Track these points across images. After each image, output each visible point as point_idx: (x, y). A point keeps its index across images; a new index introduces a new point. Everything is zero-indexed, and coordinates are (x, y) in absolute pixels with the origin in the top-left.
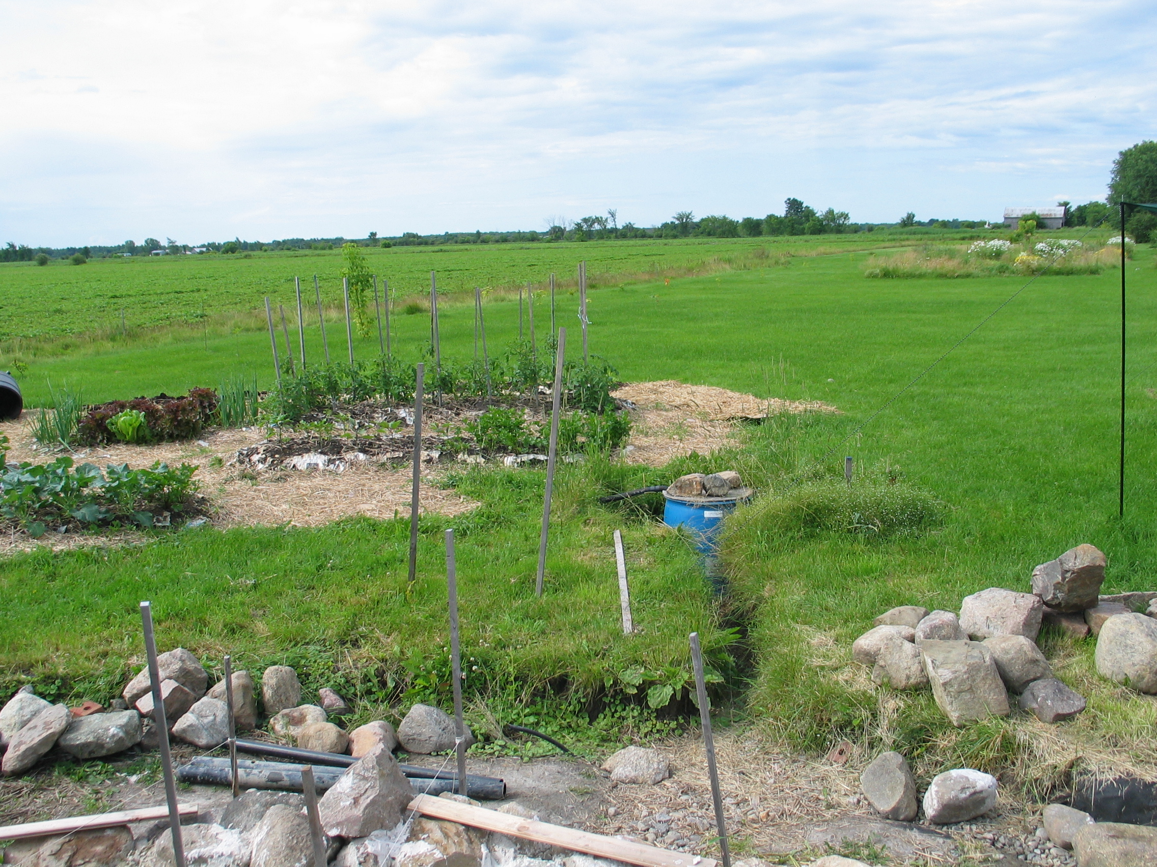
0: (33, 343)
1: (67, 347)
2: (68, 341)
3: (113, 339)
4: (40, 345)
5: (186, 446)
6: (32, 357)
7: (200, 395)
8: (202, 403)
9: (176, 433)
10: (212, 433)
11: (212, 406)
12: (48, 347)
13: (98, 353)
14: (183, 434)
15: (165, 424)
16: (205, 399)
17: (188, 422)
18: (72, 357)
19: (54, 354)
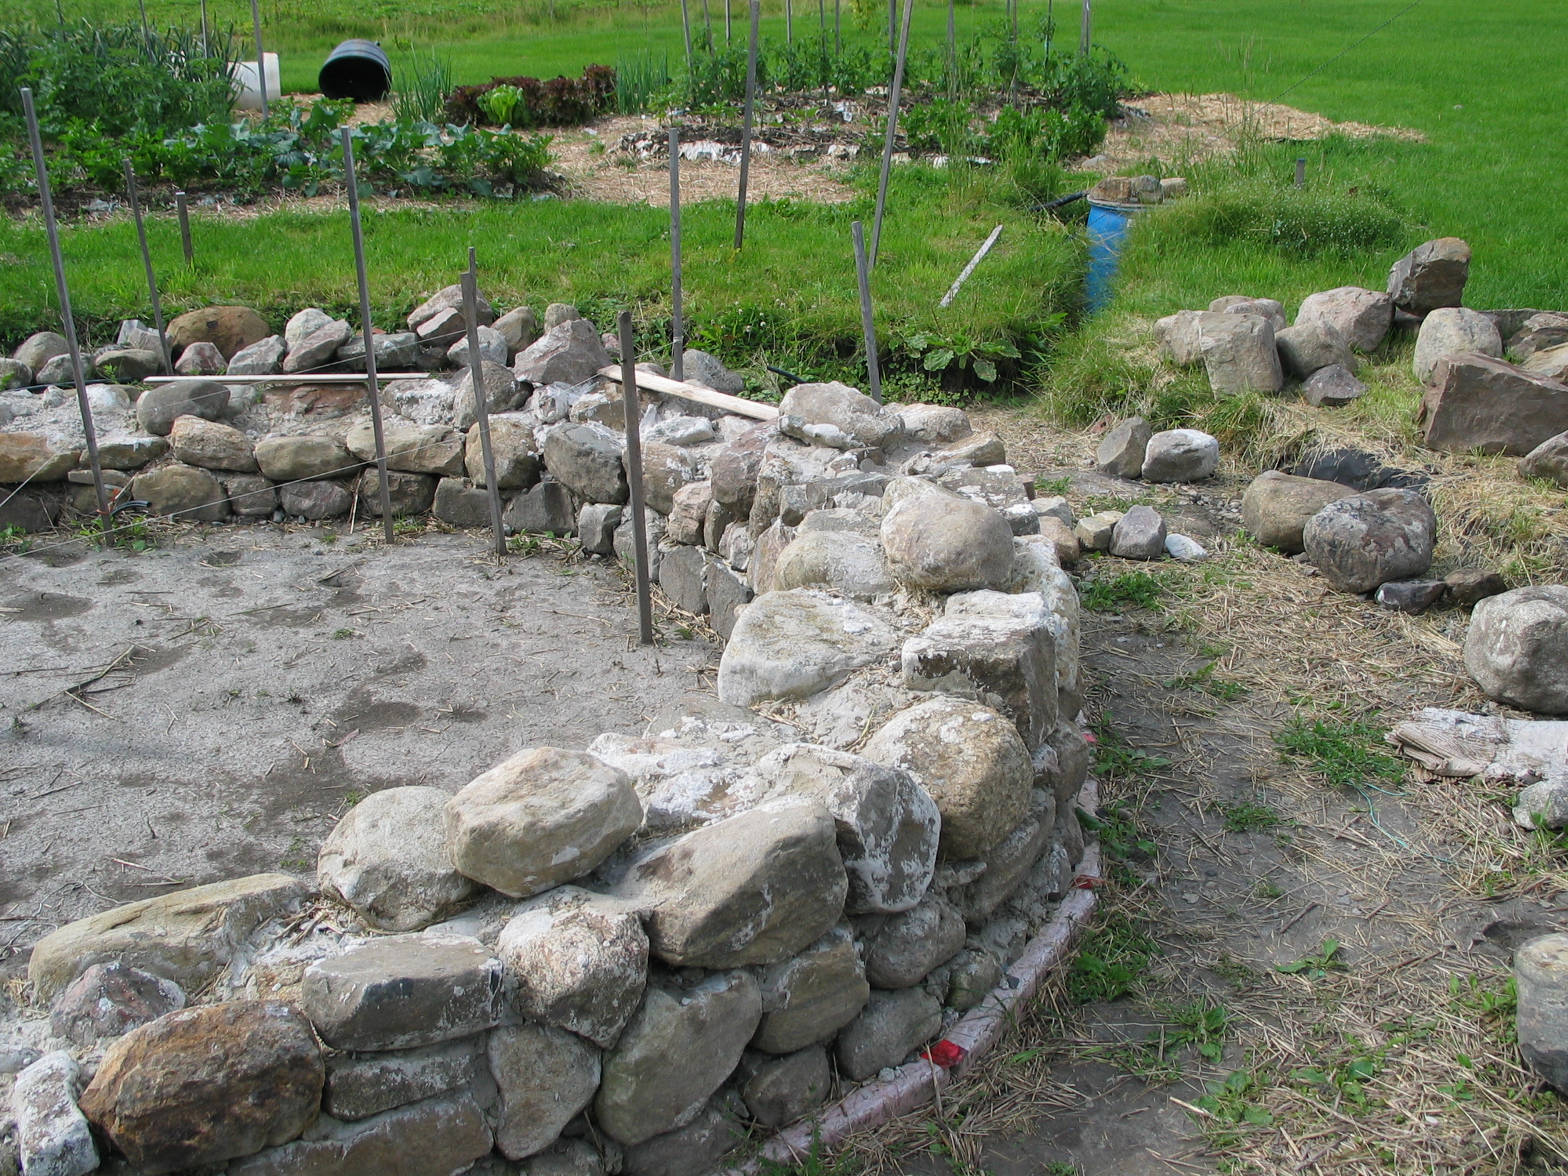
0: (431, 22)
1: (473, 30)
2: (475, 21)
3: (534, 20)
4: (438, 25)
5: (569, 133)
6: (425, 39)
7: (597, 74)
8: (598, 83)
9: (559, 116)
10: (605, 120)
11: (609, 87)
12: (450, 28)
13: (511, 37)
14: (568, 118)
15: (547, 106)
16: (601, 78)
17: (575, 104)
18: (477, 41)
19: (455, 37)
